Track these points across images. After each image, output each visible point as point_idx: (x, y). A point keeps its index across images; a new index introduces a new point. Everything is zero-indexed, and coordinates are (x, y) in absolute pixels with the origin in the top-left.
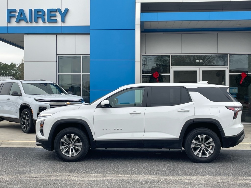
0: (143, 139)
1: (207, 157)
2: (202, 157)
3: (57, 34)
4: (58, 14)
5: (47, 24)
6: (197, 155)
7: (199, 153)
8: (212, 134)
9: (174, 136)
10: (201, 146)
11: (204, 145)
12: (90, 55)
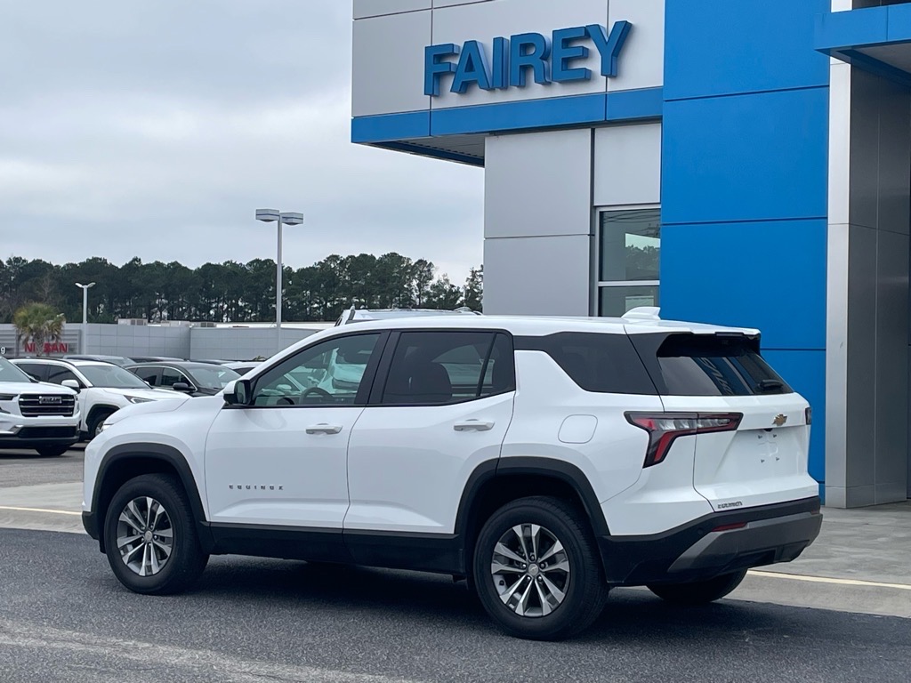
0: (343, 529)
1: (542, 616)
2: (526, 614)
3: (593, 126)
4: (591, 46)
5: (558, 91)
6: (511, 606)
7: (517, 596)
8: (559, 522)
9: (438, 522)
10: (527, 571)
11: (537, 567)
12: (659, 207)
